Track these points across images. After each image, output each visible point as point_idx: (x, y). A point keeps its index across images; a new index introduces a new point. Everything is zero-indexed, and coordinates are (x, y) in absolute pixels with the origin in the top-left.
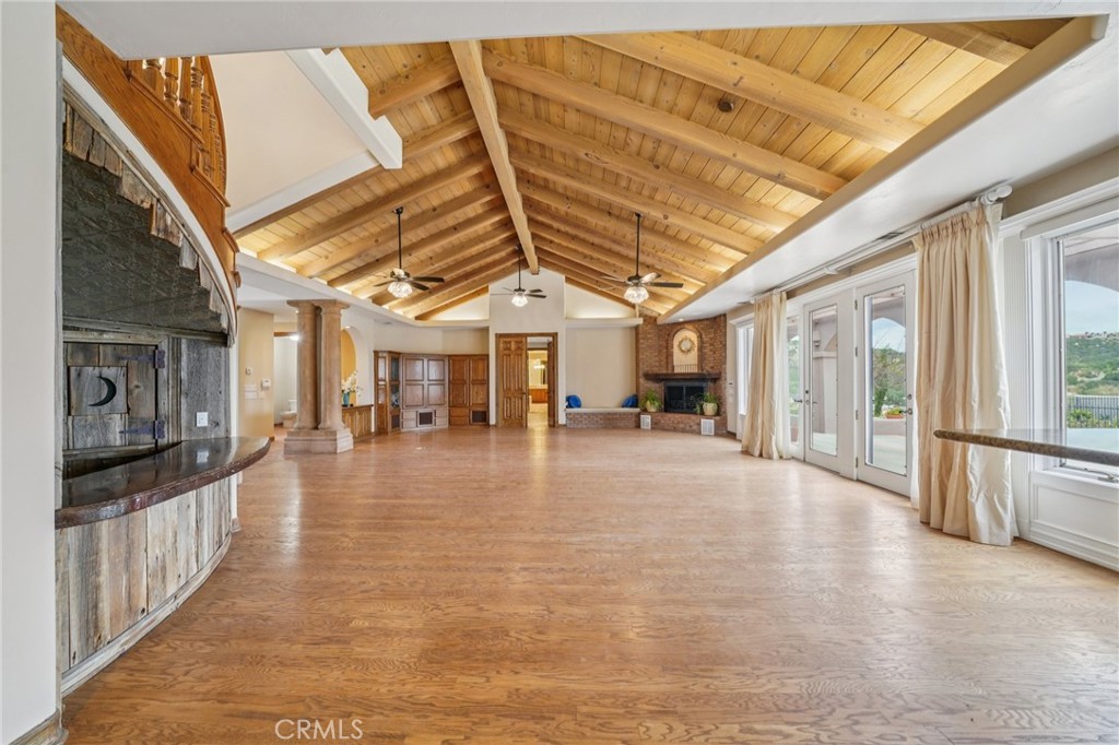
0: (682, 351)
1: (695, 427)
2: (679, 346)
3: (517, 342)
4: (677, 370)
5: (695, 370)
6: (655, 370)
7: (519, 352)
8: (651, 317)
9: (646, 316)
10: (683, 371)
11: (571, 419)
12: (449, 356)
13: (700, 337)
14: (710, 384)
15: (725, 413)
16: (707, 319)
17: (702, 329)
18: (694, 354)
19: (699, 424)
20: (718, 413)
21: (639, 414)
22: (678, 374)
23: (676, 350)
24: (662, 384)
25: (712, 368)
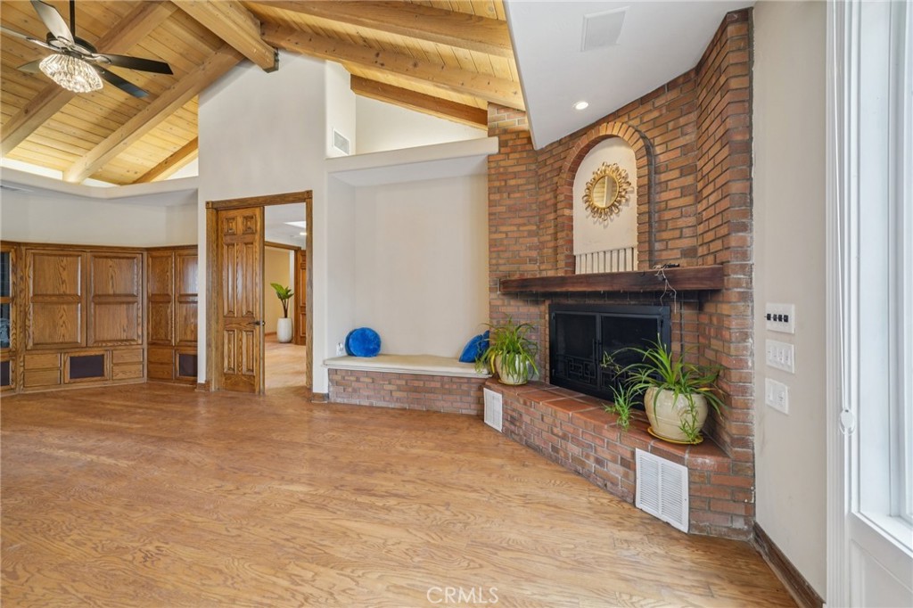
0: (596, 211)
1: (615, 470)
2: (588, 198)
3: (247, 218)
4: (581, 269)
5: (630, 264)
6: (532, 270)
7: (248, 238)
8: (518, 133)
9: (506, 131)
10: (598, 268)
11: (337, 384)
12: (148, 249)
13: (648, 151)
14: (681, 315)
15: (744, 442)
16: (672, 85)
17: (655, 124)
18: (629, 213)
19: (629, 464)
20: (710, 436)
21: (482, 385)
22: (588, 278)
23: (579, 211)
24: (544, 308)
25: (690, 253)
